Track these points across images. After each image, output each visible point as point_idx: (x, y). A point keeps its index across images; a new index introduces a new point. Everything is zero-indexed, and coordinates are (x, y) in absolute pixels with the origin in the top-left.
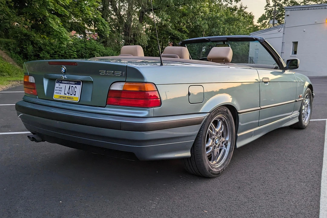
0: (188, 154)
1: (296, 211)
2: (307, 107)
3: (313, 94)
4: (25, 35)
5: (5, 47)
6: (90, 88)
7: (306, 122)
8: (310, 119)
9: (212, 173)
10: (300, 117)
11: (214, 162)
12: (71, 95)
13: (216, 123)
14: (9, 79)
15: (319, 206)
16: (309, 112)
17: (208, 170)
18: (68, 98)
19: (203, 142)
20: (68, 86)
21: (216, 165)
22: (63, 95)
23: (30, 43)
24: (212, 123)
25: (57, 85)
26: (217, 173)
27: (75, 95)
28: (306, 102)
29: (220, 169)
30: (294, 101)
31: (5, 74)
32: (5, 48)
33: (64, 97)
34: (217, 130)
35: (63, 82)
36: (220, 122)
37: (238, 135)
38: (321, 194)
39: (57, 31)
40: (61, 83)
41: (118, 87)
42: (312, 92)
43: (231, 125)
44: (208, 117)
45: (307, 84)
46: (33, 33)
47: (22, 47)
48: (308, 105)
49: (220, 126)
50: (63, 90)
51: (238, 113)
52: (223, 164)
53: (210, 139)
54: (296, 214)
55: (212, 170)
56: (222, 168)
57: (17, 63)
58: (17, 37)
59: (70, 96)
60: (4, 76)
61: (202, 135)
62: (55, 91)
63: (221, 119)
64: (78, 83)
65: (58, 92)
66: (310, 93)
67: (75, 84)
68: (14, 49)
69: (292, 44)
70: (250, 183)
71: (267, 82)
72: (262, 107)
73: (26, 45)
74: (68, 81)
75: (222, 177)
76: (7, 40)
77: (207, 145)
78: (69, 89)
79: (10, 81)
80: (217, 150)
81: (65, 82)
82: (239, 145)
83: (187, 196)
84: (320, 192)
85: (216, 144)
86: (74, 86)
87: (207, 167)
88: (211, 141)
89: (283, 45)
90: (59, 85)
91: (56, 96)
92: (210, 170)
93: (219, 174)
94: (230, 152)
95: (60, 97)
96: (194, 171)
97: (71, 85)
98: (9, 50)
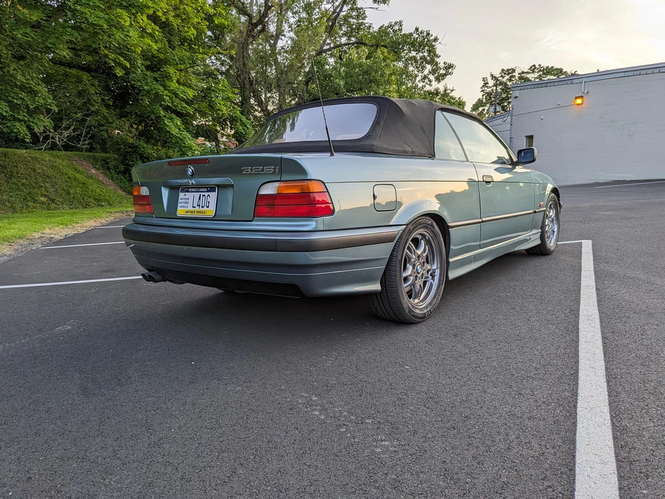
0: (376, 287)
1: (543, 362)
2: (552, 221)
3: (560, 203)
4: (132, 146)
5: (102, 165)
6: (229, 195)
7: (552, 244)
8: (557, 240)
9: (413, 316)
10: (542, 237)
11: (416, 301)
12: (202, 207)
13: (416, 242)
14: (110, 210)
15: (578, 354)
16: (556, 230)
17: (407, 311)
18: (198, 212)
19: (398, 269)
20: (197, 195)
21: (419, 305)
22: (190, 208)
23: (139, 158)
24: (411, 241)
25: (182, 195)
26: (421, 316)
27: (208, 207)
28: (551, 214)
29: (425, 311)
30: (531, 211)
31: (103, 204)
32: (103, 167)
33: (192, 212)
34: (419, 252)
35: (190, 190)
36: (423, 241)
37: (451, 260)
38: (580, 338)
39: (176, 137)
40: (187, 191)
41: (269, 190)
42: (559, 200)
43: (439, 245)
44: (404, 231)
45: (550, 187)
46: (142, 143)
47: (127, 164)
48: (553, 219)
49: (422, 248)
50: (191, 201)
51: (449, 227)
52: (430, 304)
53: (408, 265)
54: (544, 366)
55: (414, 312)
56: (428, 309)
57: (121, 187)
58: (119, 149)
59: (201, 209)
60: (102, 206)
61: (396, 257)
62: (179, 205)
63: (423, 236)
64: (211, 189)
65: (182, 205)
66: (555, 201)
67: (208, 191)
68: (116, 168)
69: (525, 139)
70: (471, 328)
71: (490, 182)
72: (484, 219)
73: (133, 161)
74: (198, 188)
75: (429, 322)
76: (104, 155)
77: (404, 275)
78: (200, 199)
79: (111, 213)
80: (419, 282)
81: (193, 190)
82: (453, 275)
83: (378, 348)
84: (577, 336)
85: (418, 273)
86: (206, 194)
87: (405, 306)
88: (410, 267)
89: (511, 141)
90: (185, 195)
91: (181, 212)
92: (410, 311)
93: (423, 318)
94: (439, 286)
95: (187, 212)
96: (387, 314)
97: (202, 194)
98: (109, 168)
